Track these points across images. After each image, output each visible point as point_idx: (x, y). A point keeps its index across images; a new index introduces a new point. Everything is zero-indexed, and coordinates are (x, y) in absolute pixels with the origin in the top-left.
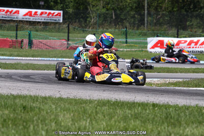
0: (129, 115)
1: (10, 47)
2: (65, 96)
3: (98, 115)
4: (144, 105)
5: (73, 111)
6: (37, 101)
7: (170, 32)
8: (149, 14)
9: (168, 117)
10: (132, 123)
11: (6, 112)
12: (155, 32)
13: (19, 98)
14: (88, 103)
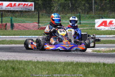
0: (88, 72)
3: (66, 72)
4: (97, 65)
5: (47, 70)
6: (22, 64)
8: (95, 3)
9: (114, 72)
11: (1, 72)
12: (100, 15)
13: (9, 62)
14: (58, 64)
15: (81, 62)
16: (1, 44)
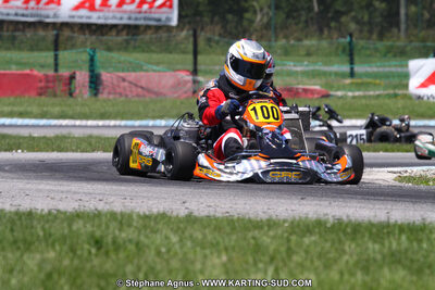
0: (379, 257)
1: (40, 95)
3: (296, 258)
4: (414, 231)
5: (226, 249)
6: (130, 226)
11: (52, 255)
12: (429, 44)
13: (84, 220)
14: (266, 228)
15: (353, 219)
16: (53, 151)
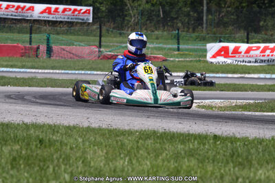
0: (183, 152)
1: (22, 56)
2: (95, 125)
3: (141, 152)
4: (202, 138)
5: (106, 146)
6: (58, 132)
7: (237, 35)
8: (209, 11)
9: (234, 154)
10: (186, 163)
11: (17, 147)
12: (217, 35)
13: (34, 129)
14: (127, 135)
